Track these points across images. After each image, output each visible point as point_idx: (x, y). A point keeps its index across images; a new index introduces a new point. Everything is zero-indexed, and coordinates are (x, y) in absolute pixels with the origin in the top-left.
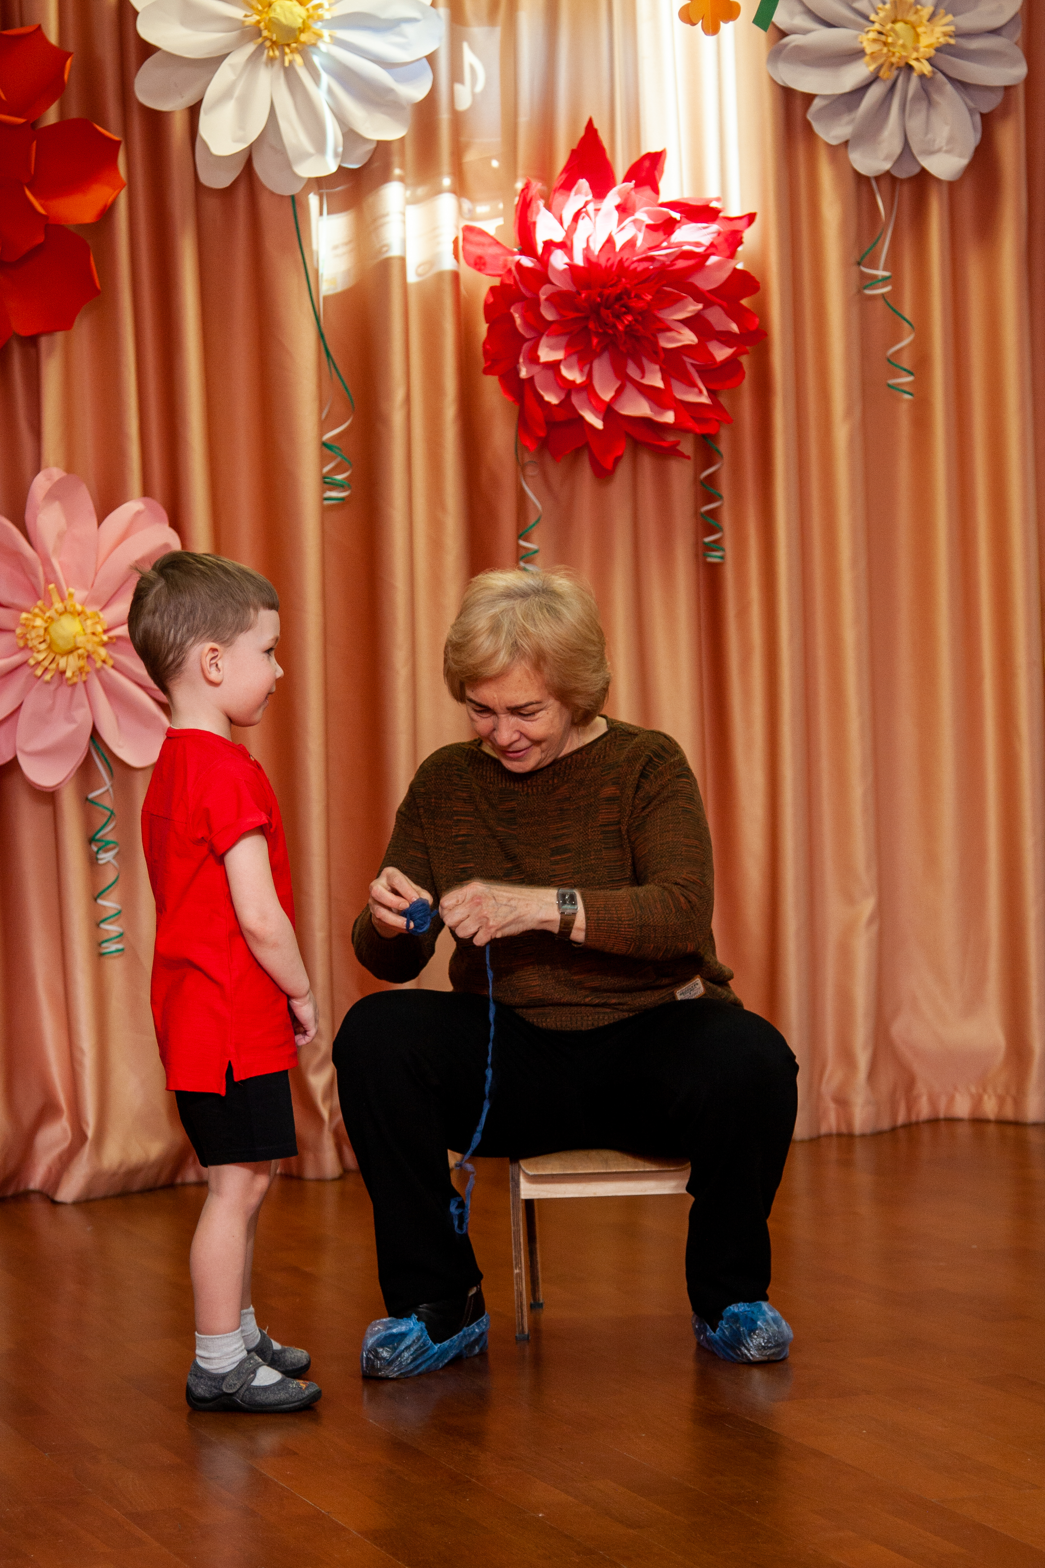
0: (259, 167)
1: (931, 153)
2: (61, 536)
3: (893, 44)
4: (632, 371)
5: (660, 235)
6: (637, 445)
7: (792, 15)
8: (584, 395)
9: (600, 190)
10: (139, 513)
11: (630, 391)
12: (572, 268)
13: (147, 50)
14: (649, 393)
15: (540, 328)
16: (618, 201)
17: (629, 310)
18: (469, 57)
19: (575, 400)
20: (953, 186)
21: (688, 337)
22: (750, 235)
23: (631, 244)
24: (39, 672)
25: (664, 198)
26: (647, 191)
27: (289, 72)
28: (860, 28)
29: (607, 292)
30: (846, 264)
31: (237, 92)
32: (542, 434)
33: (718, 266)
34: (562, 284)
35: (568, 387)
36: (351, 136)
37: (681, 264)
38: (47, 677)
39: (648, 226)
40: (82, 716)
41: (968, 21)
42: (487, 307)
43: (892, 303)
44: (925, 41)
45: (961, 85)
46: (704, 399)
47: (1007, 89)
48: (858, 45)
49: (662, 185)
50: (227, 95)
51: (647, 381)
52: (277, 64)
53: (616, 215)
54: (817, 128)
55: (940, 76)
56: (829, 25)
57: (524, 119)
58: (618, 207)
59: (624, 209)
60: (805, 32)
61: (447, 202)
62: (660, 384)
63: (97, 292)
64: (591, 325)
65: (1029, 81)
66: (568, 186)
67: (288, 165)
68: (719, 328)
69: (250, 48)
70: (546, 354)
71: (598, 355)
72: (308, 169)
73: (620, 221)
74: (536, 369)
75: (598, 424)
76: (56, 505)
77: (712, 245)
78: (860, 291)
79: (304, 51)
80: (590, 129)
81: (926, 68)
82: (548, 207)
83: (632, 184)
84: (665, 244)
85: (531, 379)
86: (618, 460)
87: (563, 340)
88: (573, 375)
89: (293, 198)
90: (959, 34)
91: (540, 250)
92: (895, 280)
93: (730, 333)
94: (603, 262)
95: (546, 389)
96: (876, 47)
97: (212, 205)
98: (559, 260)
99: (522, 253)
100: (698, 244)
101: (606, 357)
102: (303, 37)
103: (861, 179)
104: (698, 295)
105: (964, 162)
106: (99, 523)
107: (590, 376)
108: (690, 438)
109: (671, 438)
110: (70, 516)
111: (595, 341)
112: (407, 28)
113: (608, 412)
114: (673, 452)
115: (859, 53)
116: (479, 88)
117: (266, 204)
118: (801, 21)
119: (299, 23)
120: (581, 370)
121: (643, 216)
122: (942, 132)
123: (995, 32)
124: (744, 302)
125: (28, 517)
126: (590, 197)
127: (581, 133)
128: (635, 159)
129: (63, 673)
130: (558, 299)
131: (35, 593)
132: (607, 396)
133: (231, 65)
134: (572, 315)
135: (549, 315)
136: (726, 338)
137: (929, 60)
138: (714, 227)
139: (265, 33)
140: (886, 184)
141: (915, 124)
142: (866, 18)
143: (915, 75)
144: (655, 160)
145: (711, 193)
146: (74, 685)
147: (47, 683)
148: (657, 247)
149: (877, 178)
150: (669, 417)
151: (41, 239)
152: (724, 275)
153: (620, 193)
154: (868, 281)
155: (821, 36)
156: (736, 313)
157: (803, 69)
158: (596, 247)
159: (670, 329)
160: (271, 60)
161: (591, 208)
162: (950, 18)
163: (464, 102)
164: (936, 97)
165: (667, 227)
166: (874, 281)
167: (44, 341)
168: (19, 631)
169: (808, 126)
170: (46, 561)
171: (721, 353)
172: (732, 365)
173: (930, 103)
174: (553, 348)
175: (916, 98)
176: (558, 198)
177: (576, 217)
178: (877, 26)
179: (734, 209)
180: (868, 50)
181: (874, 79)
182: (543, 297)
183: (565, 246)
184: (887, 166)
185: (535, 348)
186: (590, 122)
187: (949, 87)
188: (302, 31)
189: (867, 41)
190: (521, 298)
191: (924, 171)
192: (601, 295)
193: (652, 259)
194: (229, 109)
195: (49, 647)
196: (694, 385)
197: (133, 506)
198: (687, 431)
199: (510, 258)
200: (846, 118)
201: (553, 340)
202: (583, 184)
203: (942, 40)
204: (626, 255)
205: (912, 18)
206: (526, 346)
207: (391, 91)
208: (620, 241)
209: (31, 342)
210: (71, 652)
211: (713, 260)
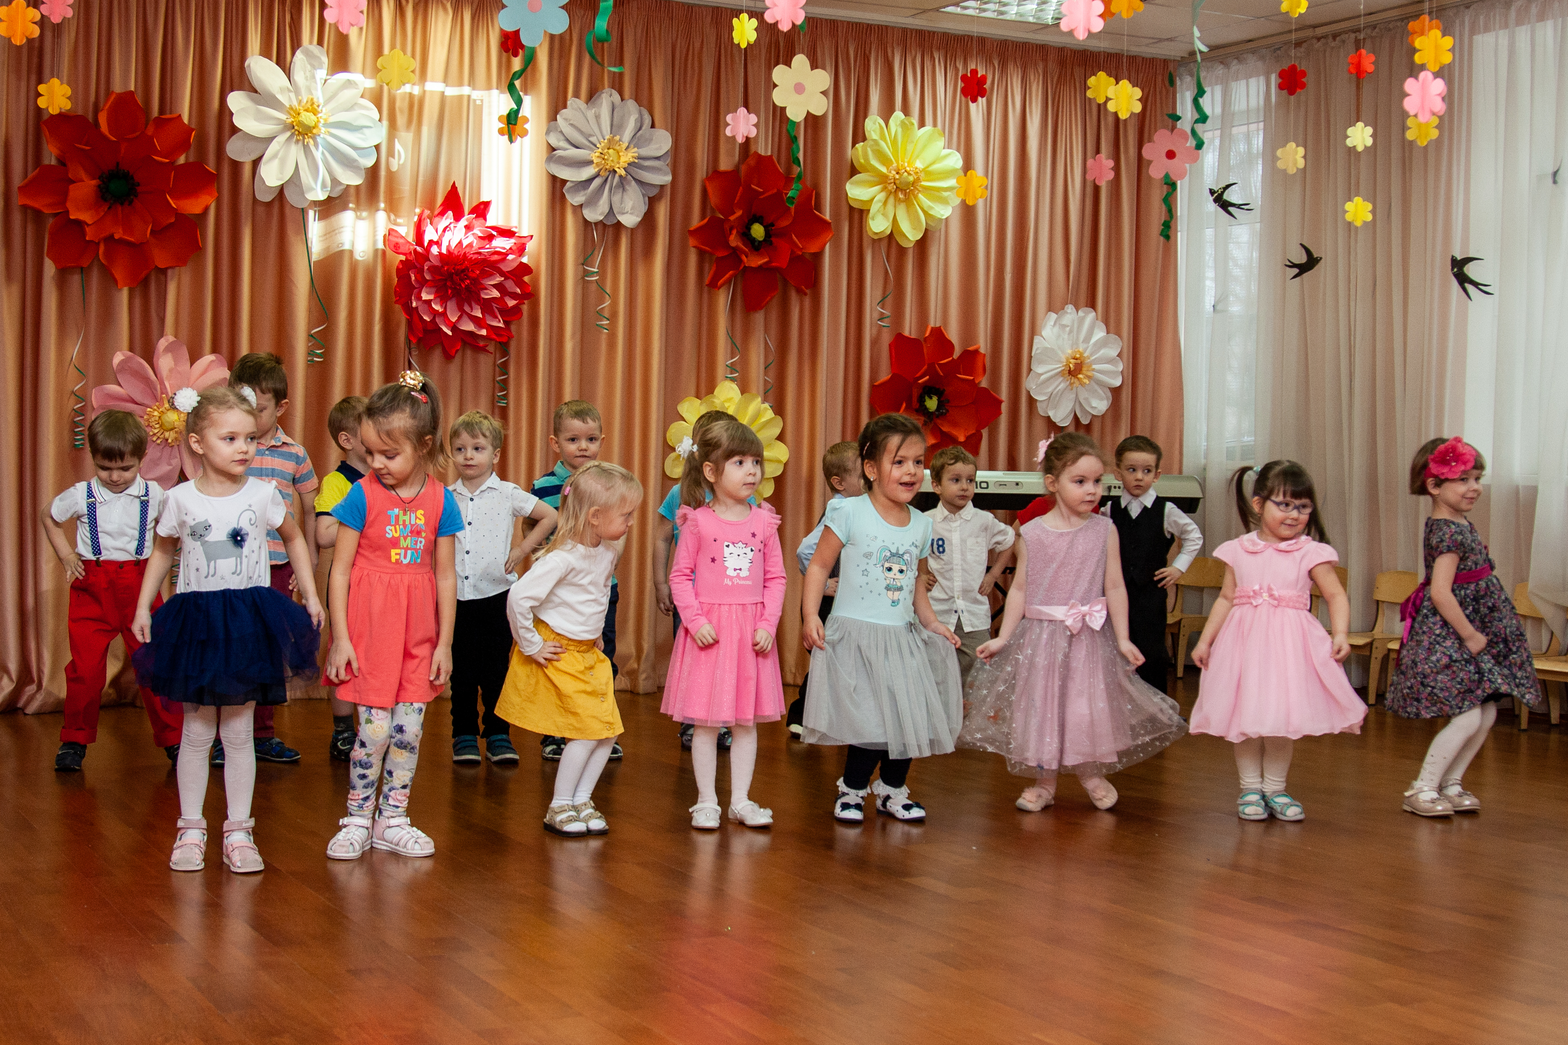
0: (287, 193)
1: (623, 214)
2: (171, 371)
3: (607, 160)
4: (467, 308)
5: (487, 242)
6: (465, 343)
7: (559, 140)
8: (442, 318)
9: (458, 218)
10: (212, 361)
11: (465, 318)
12: (440, 253)
13: (235, 130)
14: (474, 319)
15: (423, 283)
16: (466, 223)
17: (468, 278)
18: (398, 146)
19: (437, 320)
20: (633, 230)
21: (496, 294)
22: (530, 246)
23: (470, 245)
24: (154, 439)
25: (488, 224)
26: (481, 220)
27: (306, 148)
28: (592, 150)
29: (458, 267)
30: (577, 264)
31: (279, 156)
32: (421, 335)
33: (513, 260)
34: (435, 262)
35: (435, 313)
36: (335, 181)
37: (496, 257)
38: (159, 442)
39: (480, 237)
40: (176, 462)
41: (644, 152)
42: (398, 269)
43: (600, 285)
44: (623, 159)
45: (640, 183)
46: (501, 325)
47: (662, 187)
48: (589, 158)
49: (488, 217)
50: (275, 156)
51: (473, 314)
52: (301, 143)
53: (464, 230)
54: (567, 196)
55: (629, 177)
56: (577, 148)
57: (421, 179)
58: (466, 227)
59: (468, 228)
60: (565, 149)
61: (381, 216)
62: (481, 316)
63: (200, 249)
64: (449, 284)
65: (674, 182)
66: (442, 214)
67: (302, 193)
68: (510, 290)
69: (288, 134)
70: (425, 296)
71: (450, 299)
72: (311, 196)
73: (466, 233)
74: (420, 303)
75: (450, 333)
76: (170, 355)
77: (511, 249)
78: (583, 278)
79: (314, 138)
80: (454, 186)
81: (623, 173)
82: (431, 224)
83: (474, 216)
84: (488, 246)
85: (417, 308)
86: (457, 351)
87: (434, 290)
88: (437, 307)
89: (303, 209)
90: (639, 158)
91: (426, 244)
92: (602, 272)
93: (516, 293)
94: (456, 252)
95: (424, 314)
96: (599, 160)
97: (260, 210)
98: (435, 250)
99: (417, 245)
100: (504, 249)
101: (454, 299)
102: (315, 131)
103: (586, 223)
104: (502, 273)
105: (639, 219)
106: (191, 366)
107: (445, 309)
108: (493, 342)
109: (482, 343)
110: (176, 360)
111: (450, 292)
112: (365, 131)
113: (454, 327)
114: (484, 349)
115: (590, 162)
116: (402, 162)
117: (288, 211)
118: (563, 144)
119: (313, 124)
120: (441, 306)
121: (477, 231)
122: (629, 204)
123: (658, 158)
124: (526, 279)
125: (155, 359)
126: (452, 220)
127: (450, 188)
128: (475, 204)
129: (167, 440)
130: (432, 269)
131: (155, 398)
132: (454, 319)
133: (278, 142)
134: (438, 277)
135: (428, 277)
136: (514, 296)
137: (624, 169)
138: (513, 241)
139: (296, 128)
140: (600, 227)
141: (616, 199)
142: (595, 146)
143: (617, 175)
144: (487, 204)
145: (513, 224)
146: (172, 446)
147: (159, 444)
148: (483, 248)
149: (596, 224)
150: (484, 332)
151: (173, 220)
152: (515, 264)
153: (467, 220)
154: (586, 273)
155: (572, 152)
156: (520, 284)
157: (563, 167)
158: (453, 245)
159: (486, 289)
160: (297, 141)
161: (452, 226)
162: (636, 149)
163: (394, 168)
164: (627, 187)
165: (490, 238)
166: (592, 274)
167: (170, 272)
168: (145, 417)
169: (563, 196)
170: (162, 383)
171: (511, 303)
172: (517, 310)
173: (624, 190)
174: (428, 293)
175: (617, 187)
176: (437, 219)
177: (444, 231)
178: (600, 150)
179: (525, 233)
180: (595, 161)
181: (597, 175)
182: (426, 268)
183: (438, 243)
184: (601, 218)
185: (420, 292)
186: (454, 183)
187: (633, 183)
188: (314, 128)
189: (595, 156)
190: (415, 267)
191: (619, 221)
192: (454, 269)
193: (480, 253)
194: (276, 163)
195: (161, 426)
196: (497, 317)
197: (209, 358)
198: (492, 340)
199: (411, 247)
200: (582, 193)
201: (428, 290)
202: (450, 213)
203: (631, 160)
204: (467, 250)
205: (618, 148)
206: (416, 291)
207: (356, 161)
208: (465, 243)
209: (163, 272)
210: (172, 429)
211: (510, 257)
